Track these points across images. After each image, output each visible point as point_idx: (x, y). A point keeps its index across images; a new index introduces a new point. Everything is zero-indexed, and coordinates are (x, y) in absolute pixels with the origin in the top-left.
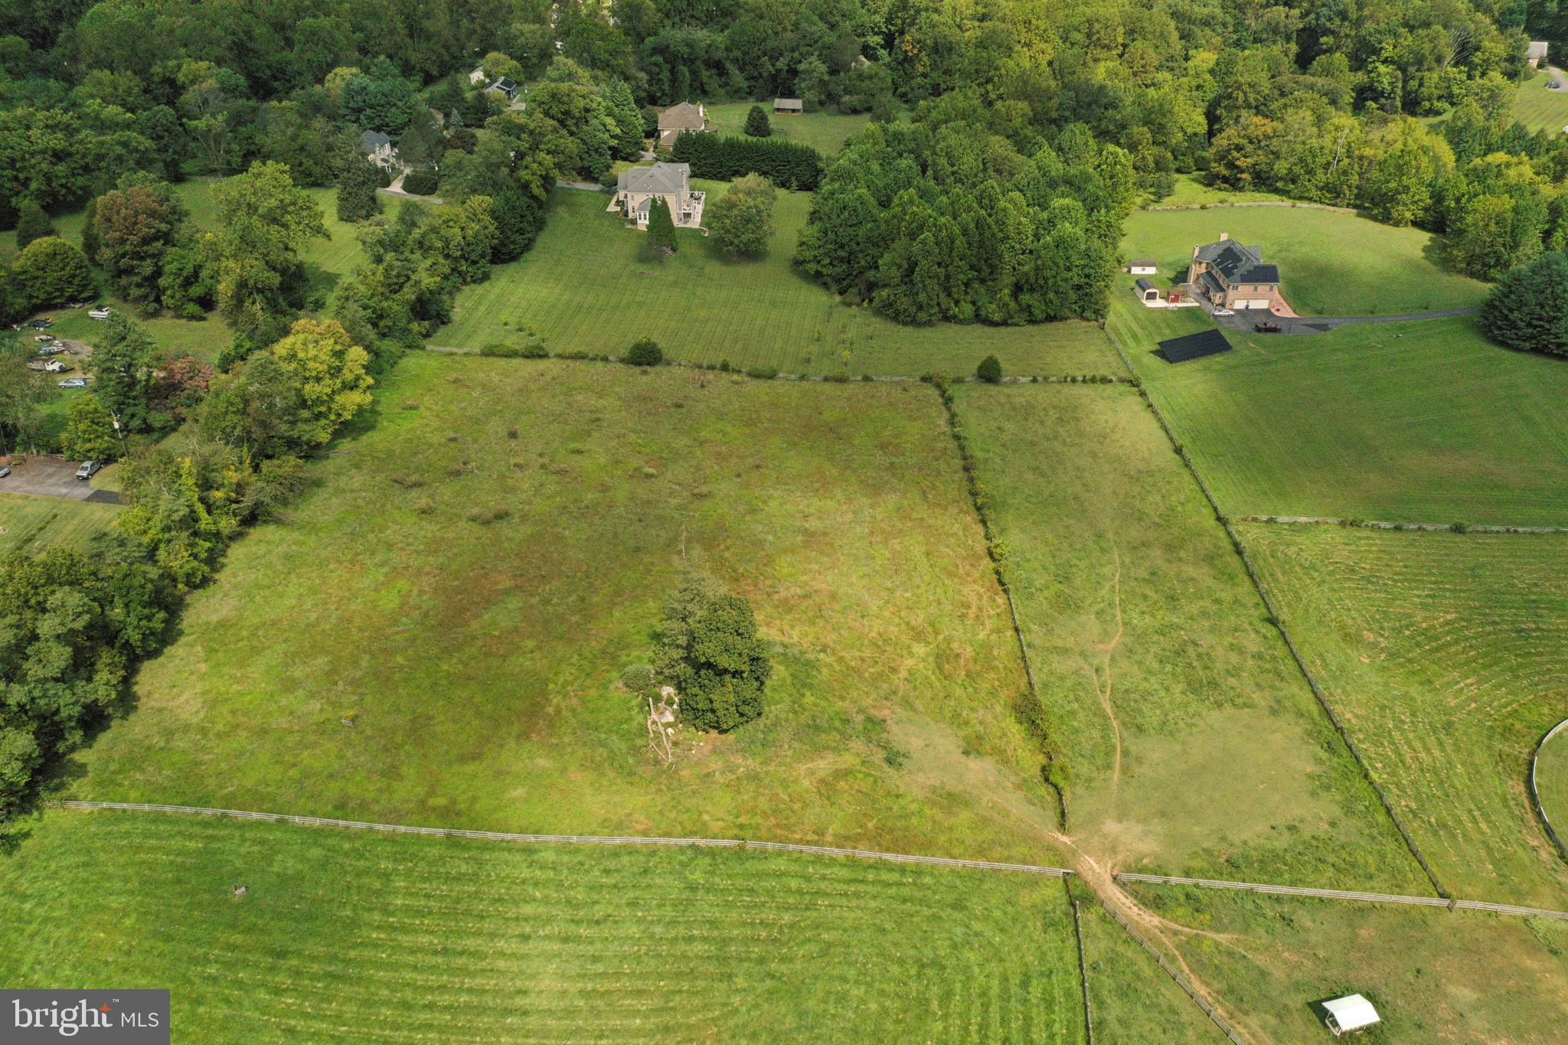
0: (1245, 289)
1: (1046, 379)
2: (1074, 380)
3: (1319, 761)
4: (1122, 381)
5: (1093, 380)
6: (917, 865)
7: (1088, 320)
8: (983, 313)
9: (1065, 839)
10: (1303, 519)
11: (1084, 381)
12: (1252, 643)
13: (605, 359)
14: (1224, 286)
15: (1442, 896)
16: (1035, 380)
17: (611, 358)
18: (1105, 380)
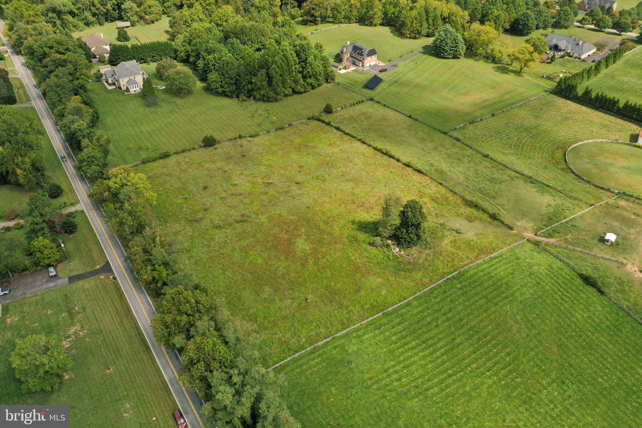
0: (369, 59)
1: (345, 106)
2: (354, 104)
3: (535, 187)
4: (368, 100)
5: (359, 102)
6: (498, 254)
7: (330, 83)
8: (296, 90)
9: (514, 232)
10: (462, 125)
11: (357, 103)
12: (487, 164)
13: (194, 149)
14: (361, 59)
15: (591, 206)
16: (342, 108)
17: (196, 147)
18: (363, 101)
